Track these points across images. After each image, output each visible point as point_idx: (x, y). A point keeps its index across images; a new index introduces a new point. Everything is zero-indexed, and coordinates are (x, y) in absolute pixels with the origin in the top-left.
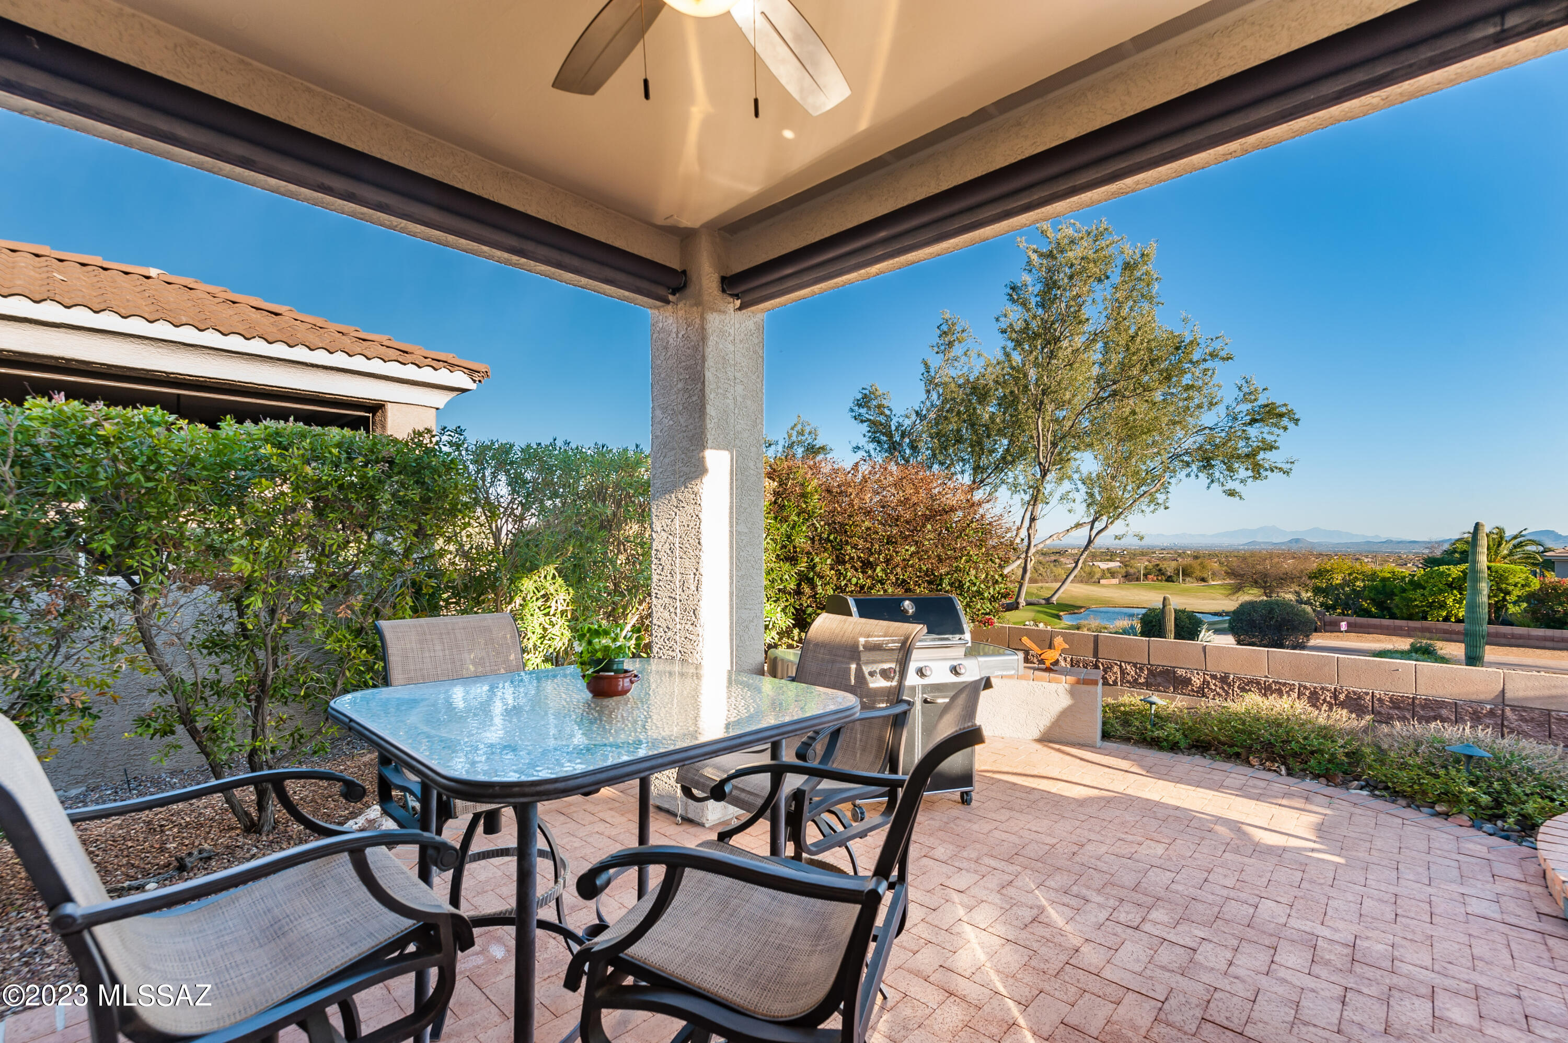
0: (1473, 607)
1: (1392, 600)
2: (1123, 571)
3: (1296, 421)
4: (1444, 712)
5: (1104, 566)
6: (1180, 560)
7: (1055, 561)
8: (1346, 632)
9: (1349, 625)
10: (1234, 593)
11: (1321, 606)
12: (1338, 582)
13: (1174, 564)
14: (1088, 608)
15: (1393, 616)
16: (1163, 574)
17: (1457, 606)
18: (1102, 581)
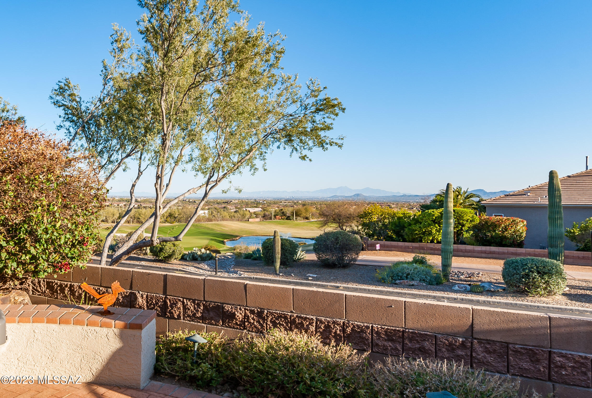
0: (446, 235)
1: (404, 230)
2: (262, 213)
3: (343, 110)
4: (427, 344)
5: (252, 210)
6: (295, 206)
7: (224, 207)
8: (379, 250)
9: (381, 246)
10: (322, 227)
11: (366, 235)
12: (375, 220)
13: (291, 209)
14: (241, 237)
15: (404, 240)
16: (285, 215)
17: (438, 233)
18: (250, 220)
